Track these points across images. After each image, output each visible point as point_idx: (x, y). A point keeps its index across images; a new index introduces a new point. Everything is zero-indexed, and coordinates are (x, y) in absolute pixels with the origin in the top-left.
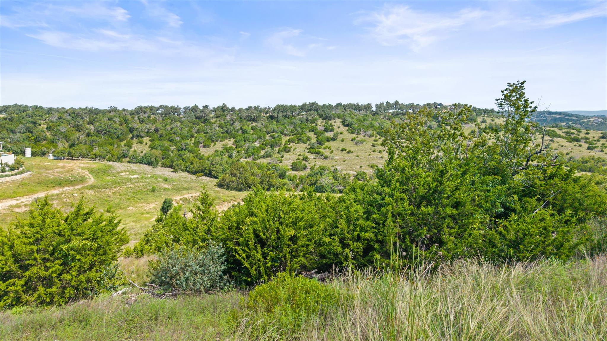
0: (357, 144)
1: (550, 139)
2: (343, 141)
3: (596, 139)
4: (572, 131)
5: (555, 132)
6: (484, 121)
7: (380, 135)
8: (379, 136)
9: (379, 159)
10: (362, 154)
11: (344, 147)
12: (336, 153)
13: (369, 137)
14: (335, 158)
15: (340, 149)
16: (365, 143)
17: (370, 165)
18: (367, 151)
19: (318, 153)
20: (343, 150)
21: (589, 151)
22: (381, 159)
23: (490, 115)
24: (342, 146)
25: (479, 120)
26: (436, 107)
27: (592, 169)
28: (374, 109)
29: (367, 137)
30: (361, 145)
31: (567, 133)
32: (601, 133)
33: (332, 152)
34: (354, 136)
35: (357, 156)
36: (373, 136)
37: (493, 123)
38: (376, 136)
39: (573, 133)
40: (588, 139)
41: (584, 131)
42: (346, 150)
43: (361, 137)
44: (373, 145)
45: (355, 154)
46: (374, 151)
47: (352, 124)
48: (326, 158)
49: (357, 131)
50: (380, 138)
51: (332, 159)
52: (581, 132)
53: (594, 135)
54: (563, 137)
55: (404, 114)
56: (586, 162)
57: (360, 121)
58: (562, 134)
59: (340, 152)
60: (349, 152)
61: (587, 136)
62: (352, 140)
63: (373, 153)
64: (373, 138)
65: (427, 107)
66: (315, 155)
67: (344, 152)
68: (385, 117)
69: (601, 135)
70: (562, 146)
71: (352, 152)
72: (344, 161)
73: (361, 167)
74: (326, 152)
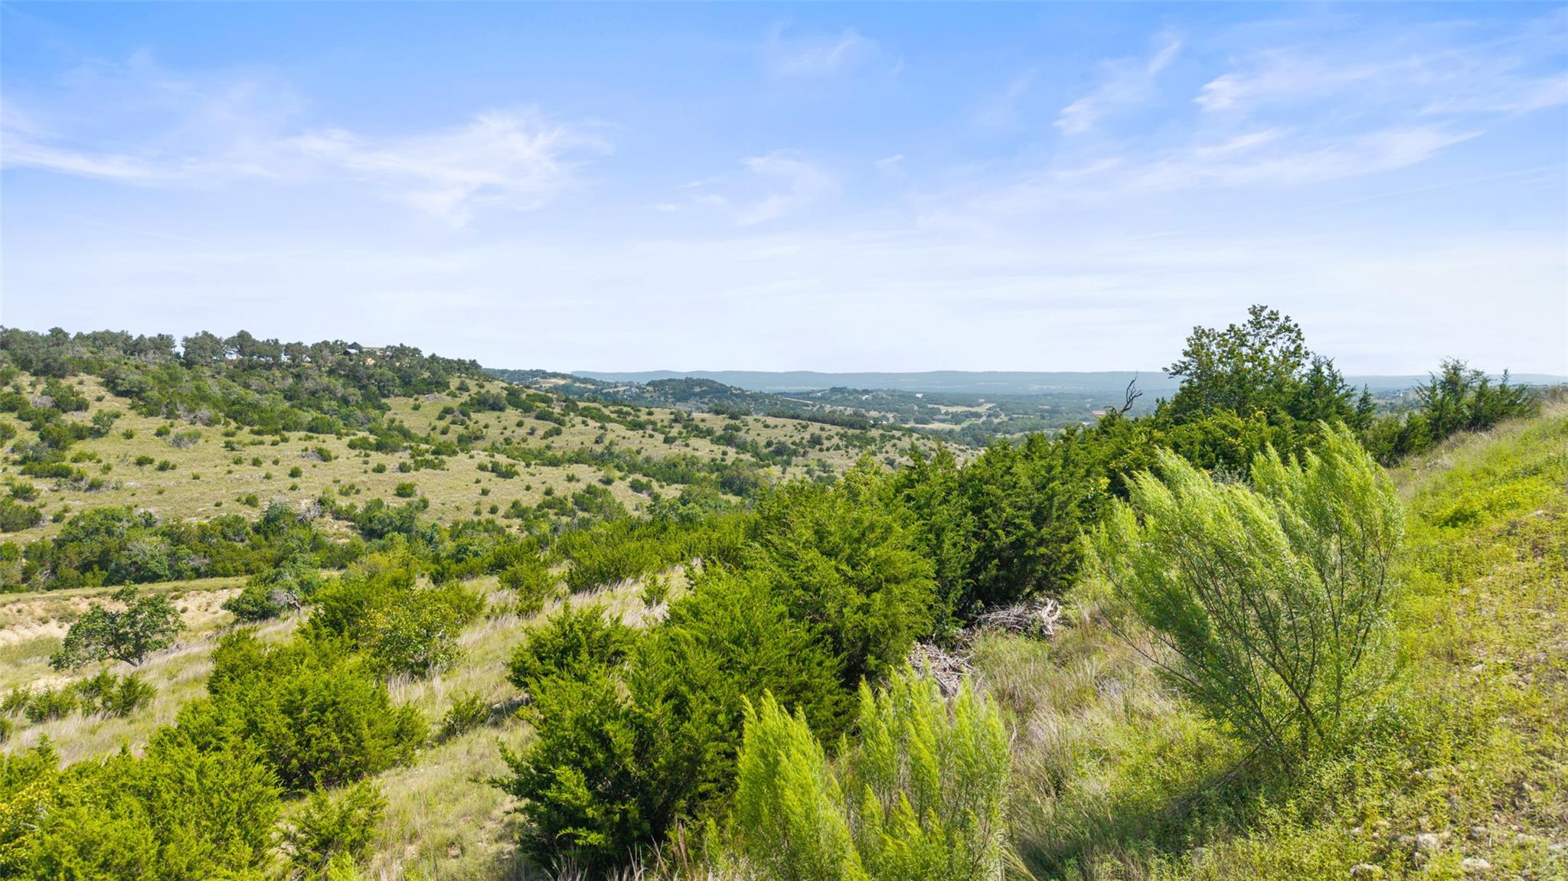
0: (178, 442)
1: (599, 425)
2: (129, 435)
3: (666, 423)
4: (625, 409)
5: (599, 410)
6: (463, 388)
7: (235, 419)
8: (233, 425)
9: (261, 482)
10: (207, 472)
11: (139, 454)
12: (123, 471)
13: (207, 425)
14: (126, 485)
15: (133, 460)
16: (201, 441)
17: (244, 499)
18: (219, 462)
19: (62, 473)
20: (140, 462)
21: (667, 446)
22: (265, 481)
23: (473, 374)
24: (135, 450)
25: (454, 383)
26: (346, 353)
27: (686, 478)
28: (180, 349)
29: (199, 426)
30: (191, 446)
31: (619, 412)
32: (672, 413)
33: (107, 469)
34: (159, 422)
35: (196, 477)
36: (218, 422)
37: (483, 391)
38: (227, 424)
39: (629, 414)
40: (654, 423)
41: (645, 410)
42: (151, 462)
43: (182, 426)
44: (229, 446)
45: (184, 473)
46: (238, 462)
47: (142, 390)
48: (94, 486)
49: (165, 410)
50: (238, 428)
51: (117, 489)
52: (639, 411)
53: (663, 417)
54: (616, 422)
55: (268, 367)
56: (675, 466)
57: (160, 381)
58: (613, 416)
59: (136, 469)
60: (163, 467)
61: (652, 418)
62: (159, 434)
63: (237, 467)
64: (220, 428)
65: (326, 352)
66: (55, 480)
67: (147, 467)
68: (219, 373)
69: (673, 417)
70: (624, 438)
71: (174, 467)
72: (160, 493)
73: (218, 505)
74: (92, 472)
